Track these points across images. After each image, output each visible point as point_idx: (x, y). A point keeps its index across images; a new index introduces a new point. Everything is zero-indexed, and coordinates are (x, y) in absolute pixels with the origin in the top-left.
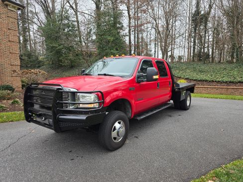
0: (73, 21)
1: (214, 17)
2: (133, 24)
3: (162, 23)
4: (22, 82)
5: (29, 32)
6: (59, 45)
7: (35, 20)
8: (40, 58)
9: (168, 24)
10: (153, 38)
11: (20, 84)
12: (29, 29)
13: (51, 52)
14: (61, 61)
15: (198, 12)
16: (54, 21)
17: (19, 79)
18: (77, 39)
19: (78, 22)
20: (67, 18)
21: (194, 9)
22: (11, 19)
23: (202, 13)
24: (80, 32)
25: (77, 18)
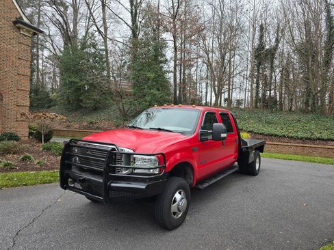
0: (101, 50)
1: (282, 53)
2: (179, 56)
3: (215, 56)
4: (30, 129)
5: (38, 61)
6: (81, 80)
8: (52, 95)
9: (223, 57)
10: (204, 74)
11: (26, 132)
12: (38, 56)
13: (69, 88)
14: (81, 101)
15: (261, 46)
16: (75, 49)
17: (26, 124)
18: (105, 73)
19: (106, 51)
20: (94, 46)
21: (257, 43)
22: (23, 46)
23: (267, 47)
24: (108, 64)
25: (106, 46)
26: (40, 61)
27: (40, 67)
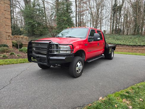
0: (42, 7)
1: (125, 8)
2: (78, 10)
3: (94, 10)
4: (13, 43)
5: (13, 13)
6: (34, 22)
7: (18, 6)
8: (21, 29)
9: (98, 10)
10: (89, 19)
11: (11, 44)
12: (13, 11)
13: (29, 25)
14: (34, 31)
15: (116, 5)
16: (30, 7)
17: (11, 41)
18: (44, 18)
19: (44, 8)
20: (39, 5)
21: (114, 3)
22: (6, 5)
23: (118, 5)
24: (45, 14)
25: (44, 5)
26: (15, 14)
27: (15, 17)
